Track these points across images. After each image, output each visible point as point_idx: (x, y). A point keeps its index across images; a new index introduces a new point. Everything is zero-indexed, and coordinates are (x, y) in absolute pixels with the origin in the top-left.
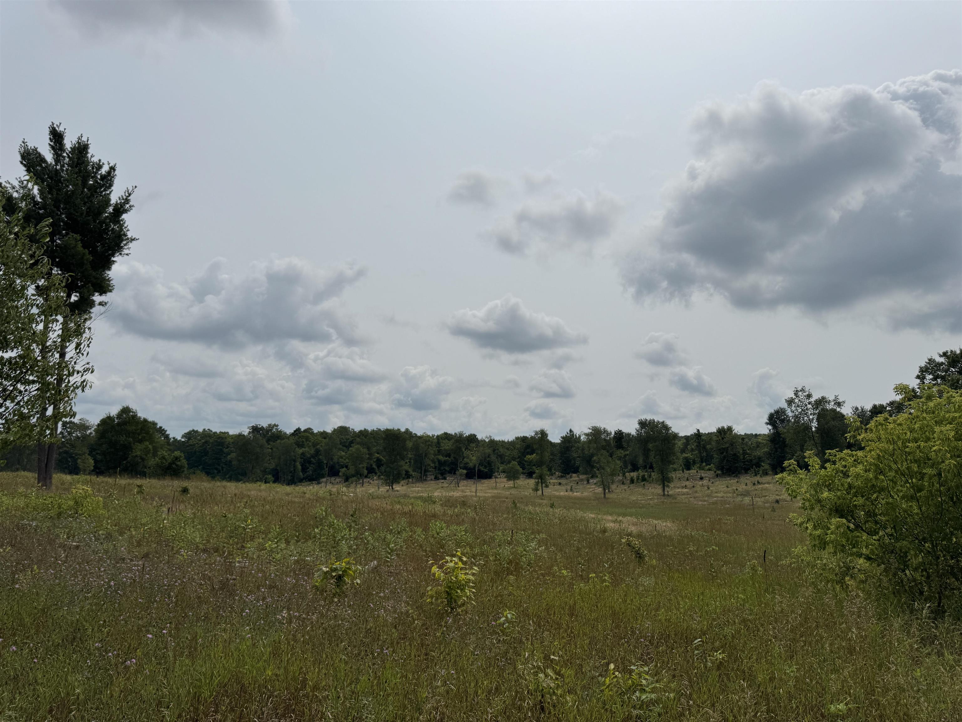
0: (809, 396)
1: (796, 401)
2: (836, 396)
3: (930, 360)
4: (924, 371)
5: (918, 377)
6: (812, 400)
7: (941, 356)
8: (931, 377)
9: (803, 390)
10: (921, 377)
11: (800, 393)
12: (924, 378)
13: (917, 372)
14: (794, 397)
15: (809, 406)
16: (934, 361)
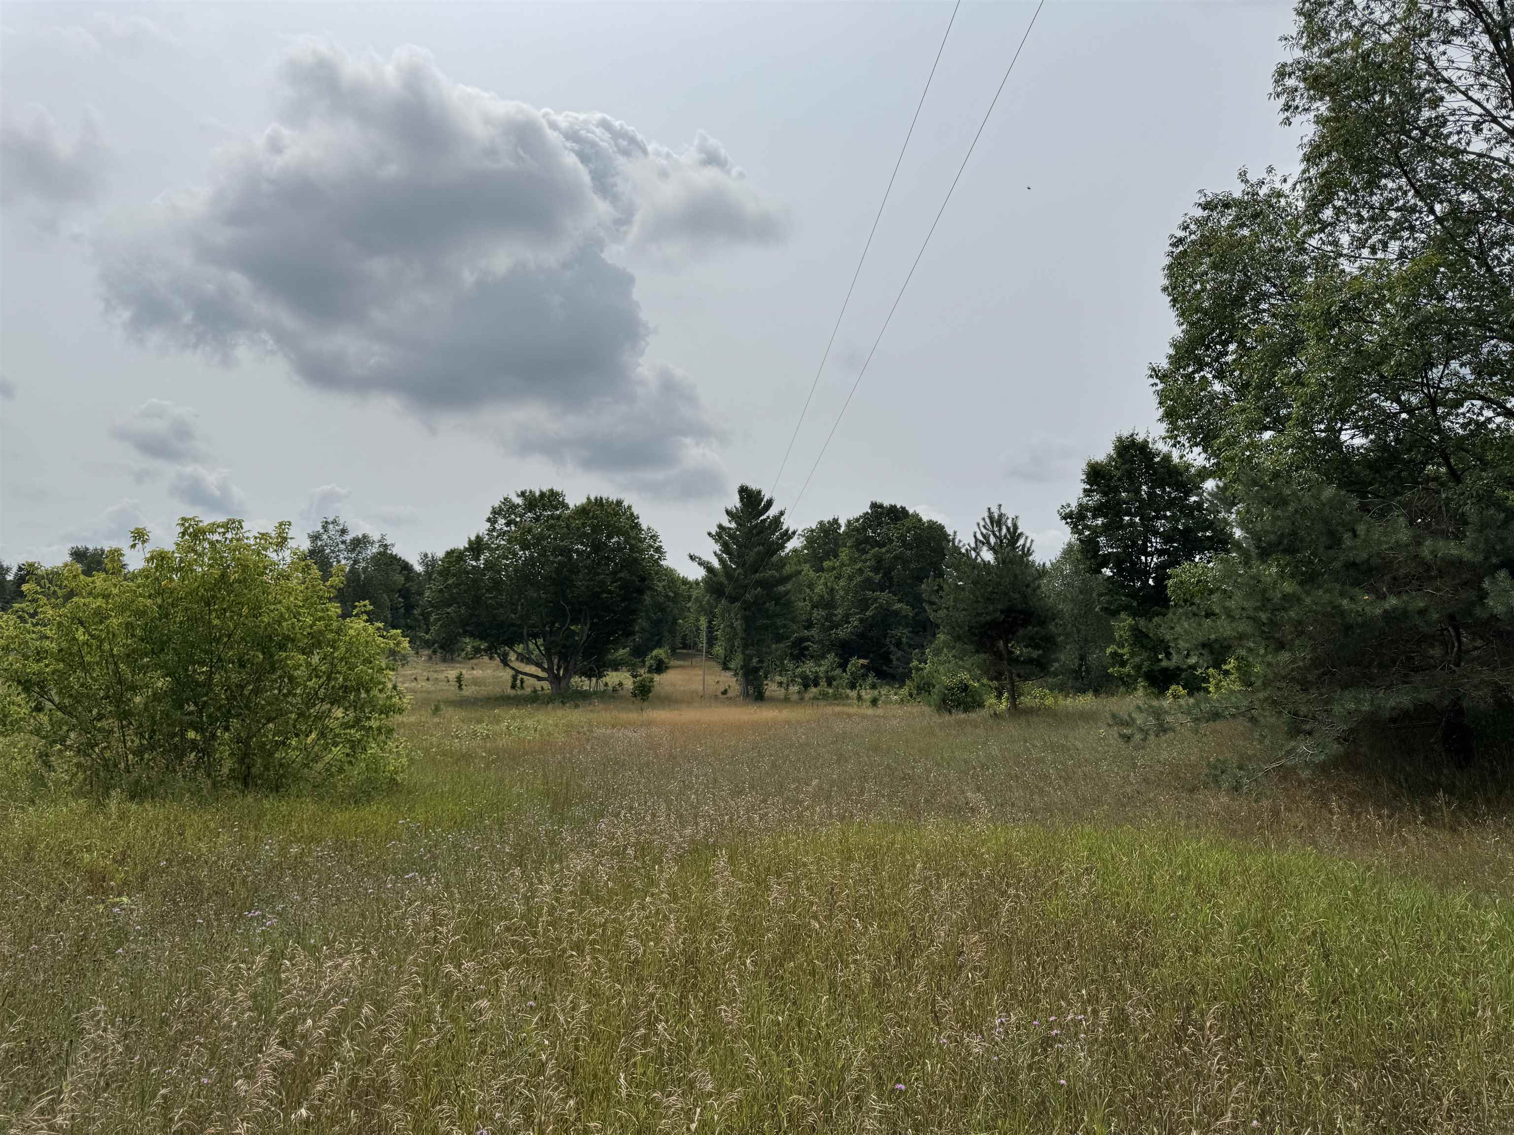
0: (343, 532)
1: (325, 537)
2: (383, 536)
3: (505, 499)
4: (496, 512)
5: (489, 520)
6: (348, 538)
7: (518, 496)
8: (504, 521)
9: (334, 522)
10: (492, 521)
11: (331, 526)
12: (495, 522)
13: (488, 514)
14: (322, 531)
15: (342, 546)
16: (510, 501)
